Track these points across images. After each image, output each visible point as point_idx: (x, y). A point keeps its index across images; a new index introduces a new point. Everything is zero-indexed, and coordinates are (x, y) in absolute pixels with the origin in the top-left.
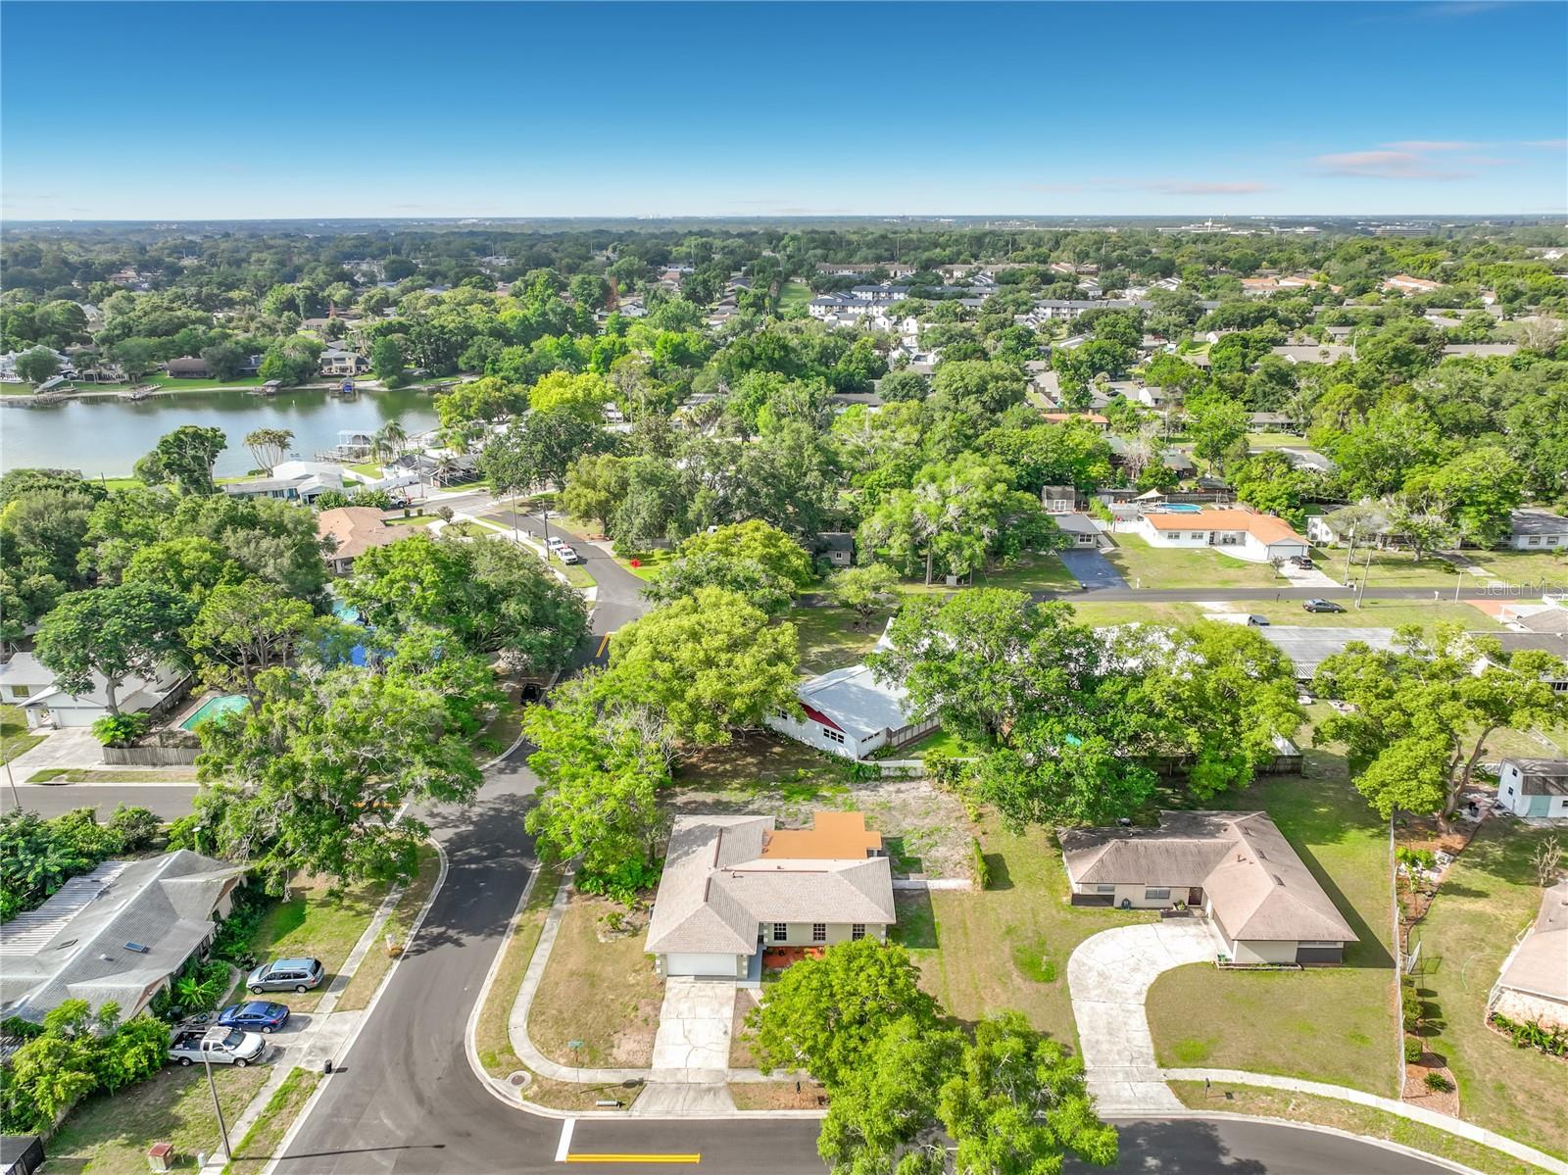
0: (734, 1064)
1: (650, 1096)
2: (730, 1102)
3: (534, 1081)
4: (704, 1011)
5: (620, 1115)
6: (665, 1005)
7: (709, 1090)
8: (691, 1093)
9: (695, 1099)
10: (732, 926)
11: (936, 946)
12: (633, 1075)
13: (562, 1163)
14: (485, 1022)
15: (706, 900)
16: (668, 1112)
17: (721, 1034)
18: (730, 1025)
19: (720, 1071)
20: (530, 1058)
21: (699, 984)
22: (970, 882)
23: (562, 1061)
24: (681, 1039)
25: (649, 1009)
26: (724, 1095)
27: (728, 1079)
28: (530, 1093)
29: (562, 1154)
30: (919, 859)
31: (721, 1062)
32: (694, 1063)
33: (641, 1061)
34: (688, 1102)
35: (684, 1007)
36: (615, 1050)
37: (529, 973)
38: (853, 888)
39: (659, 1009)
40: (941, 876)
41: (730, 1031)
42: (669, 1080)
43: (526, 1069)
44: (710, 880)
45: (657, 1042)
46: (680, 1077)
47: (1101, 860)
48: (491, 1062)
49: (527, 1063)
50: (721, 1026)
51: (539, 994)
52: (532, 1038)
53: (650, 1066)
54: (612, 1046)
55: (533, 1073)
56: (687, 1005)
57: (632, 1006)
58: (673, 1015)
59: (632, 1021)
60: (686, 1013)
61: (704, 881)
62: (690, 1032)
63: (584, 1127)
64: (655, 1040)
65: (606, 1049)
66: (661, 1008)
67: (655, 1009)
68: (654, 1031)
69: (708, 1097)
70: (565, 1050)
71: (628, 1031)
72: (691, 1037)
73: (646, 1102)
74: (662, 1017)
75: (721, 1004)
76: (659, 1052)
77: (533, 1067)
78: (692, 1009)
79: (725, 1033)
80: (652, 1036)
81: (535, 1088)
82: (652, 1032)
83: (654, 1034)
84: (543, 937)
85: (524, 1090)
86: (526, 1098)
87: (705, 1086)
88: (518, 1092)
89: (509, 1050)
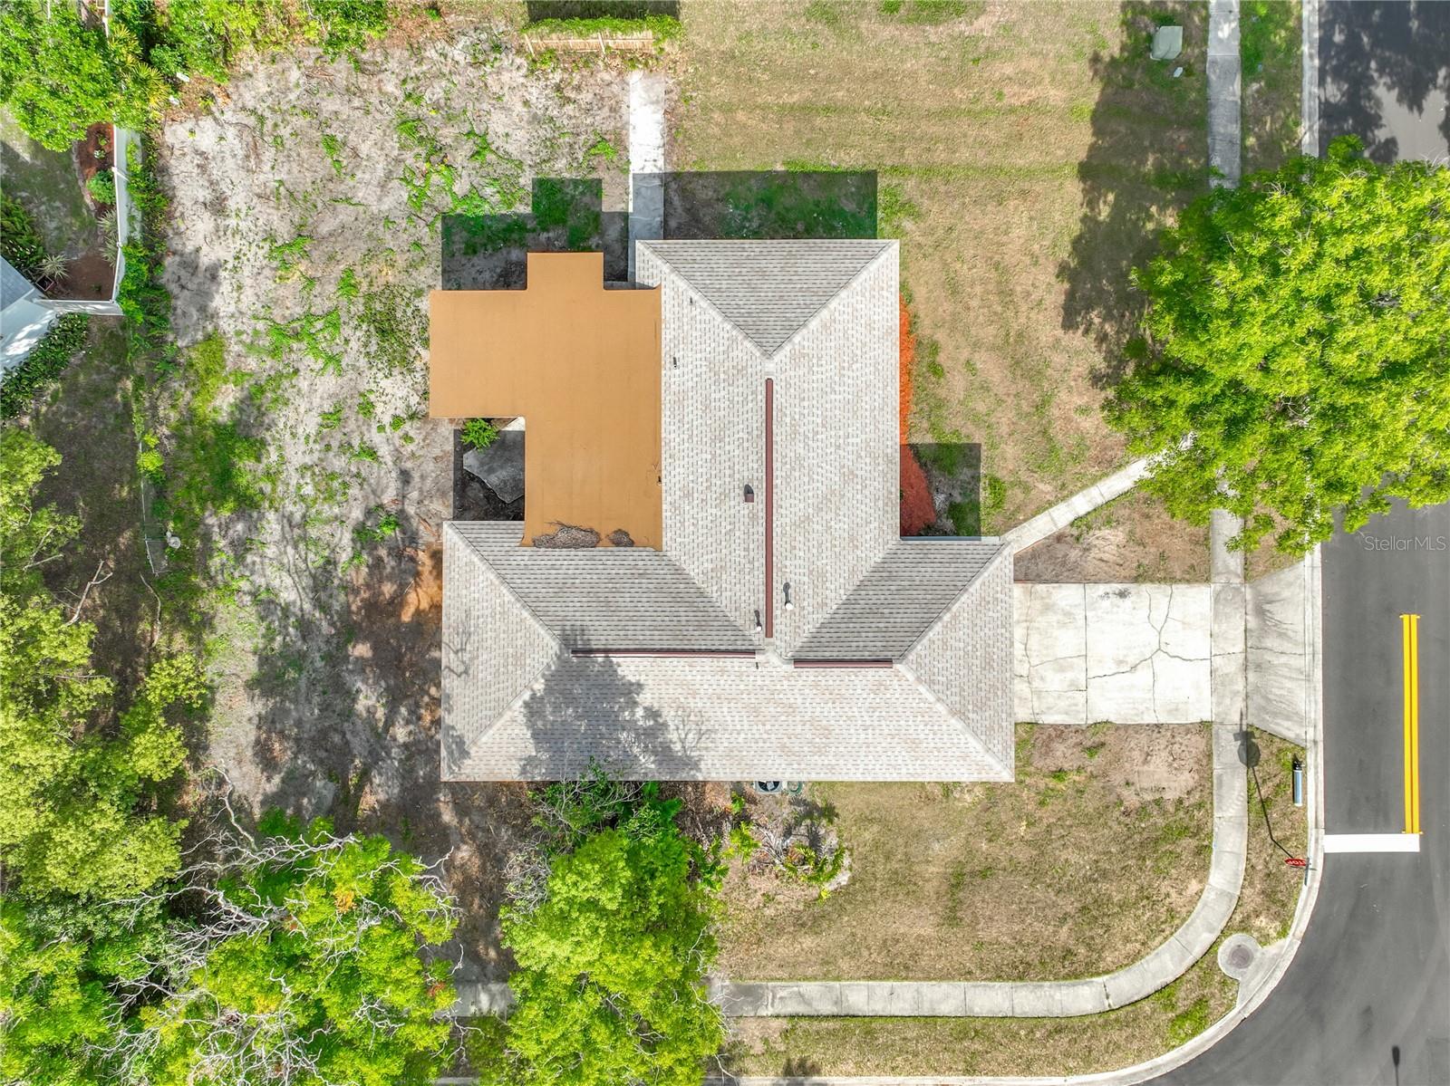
0: (1199, 573)
1: (1275, 715)
2: (1288, 575)
3: (1244, 927)
4: (1067, 642)
5: (1315, 763)
6: (1047, 720)
7: (1261, 612)
8: (1268, 643)
9: (1282, 635)
10: (954, 599)
11: (870, 178)
12: (1228, 750)
13: (1423, 841)
14: (1089, 1061)
15: (888, 661)
16: (1308, 678)
17: (1127, 602)
18: (1102, 588)
19: (1217, 598)
20: (1186, 949)
22: (635, 77)
23: (1194, 886)
24: (1143, 675)
25: (1060, 749)
26: (1269, 587)
27: (1236, 581)
28: (1272, 928)
29: (1407, 842)
30: (540, 184)
31: (1196, 599)
32: (1199, 645)
33: (1198, 742)
34: (1287, 646)
35: (1054, 682)
36: (1170, 795)
37: (946, 1009)
38: (814, 324)
39: (1060, 731)
41: (1118, 587)
42: (1240, 686)
43: (1212, 949)
45: (1150, 719)
46: (1231, 666)
48: (1198, 1015)
49: (1198, 951)
50: (1106, 603)
51: (1020, 972)
52: (1135, 957)
53: (1205, 727)
54: (1158, 802)
55: (1224, 933)
56: (1049, 675)
57: (1052, 783)
58: (1080, 697)
59: (1093, 776)
60: (1070, 675)
61: (810, 673)
62: (1120, 662)
63: (1344, 816)
64: (1141, 725)
65: (1164, 813)
66: (1055, 727)
67: (1059, 736)
68: (1118, 728)
69: (1277, 612)
70: (1165, 887)
71: (1117, 778)
72: (1132, 660)
73: (1288, 718)
74: (1078, 719)
75: (1047, 608)
76: (1175, 710)
77: (1207, 938)
78: (1061, 665)
79: (1122, 595)
80: (1130, 731)
81: (1261, 922)
82: (1122, 732)
83: (1126, 727)
84: (826, 1008)
85: (1265, 940)
86: (1283, 933)
87: (1253, 622)
88: (1272, 949)
89: (1165, 993)
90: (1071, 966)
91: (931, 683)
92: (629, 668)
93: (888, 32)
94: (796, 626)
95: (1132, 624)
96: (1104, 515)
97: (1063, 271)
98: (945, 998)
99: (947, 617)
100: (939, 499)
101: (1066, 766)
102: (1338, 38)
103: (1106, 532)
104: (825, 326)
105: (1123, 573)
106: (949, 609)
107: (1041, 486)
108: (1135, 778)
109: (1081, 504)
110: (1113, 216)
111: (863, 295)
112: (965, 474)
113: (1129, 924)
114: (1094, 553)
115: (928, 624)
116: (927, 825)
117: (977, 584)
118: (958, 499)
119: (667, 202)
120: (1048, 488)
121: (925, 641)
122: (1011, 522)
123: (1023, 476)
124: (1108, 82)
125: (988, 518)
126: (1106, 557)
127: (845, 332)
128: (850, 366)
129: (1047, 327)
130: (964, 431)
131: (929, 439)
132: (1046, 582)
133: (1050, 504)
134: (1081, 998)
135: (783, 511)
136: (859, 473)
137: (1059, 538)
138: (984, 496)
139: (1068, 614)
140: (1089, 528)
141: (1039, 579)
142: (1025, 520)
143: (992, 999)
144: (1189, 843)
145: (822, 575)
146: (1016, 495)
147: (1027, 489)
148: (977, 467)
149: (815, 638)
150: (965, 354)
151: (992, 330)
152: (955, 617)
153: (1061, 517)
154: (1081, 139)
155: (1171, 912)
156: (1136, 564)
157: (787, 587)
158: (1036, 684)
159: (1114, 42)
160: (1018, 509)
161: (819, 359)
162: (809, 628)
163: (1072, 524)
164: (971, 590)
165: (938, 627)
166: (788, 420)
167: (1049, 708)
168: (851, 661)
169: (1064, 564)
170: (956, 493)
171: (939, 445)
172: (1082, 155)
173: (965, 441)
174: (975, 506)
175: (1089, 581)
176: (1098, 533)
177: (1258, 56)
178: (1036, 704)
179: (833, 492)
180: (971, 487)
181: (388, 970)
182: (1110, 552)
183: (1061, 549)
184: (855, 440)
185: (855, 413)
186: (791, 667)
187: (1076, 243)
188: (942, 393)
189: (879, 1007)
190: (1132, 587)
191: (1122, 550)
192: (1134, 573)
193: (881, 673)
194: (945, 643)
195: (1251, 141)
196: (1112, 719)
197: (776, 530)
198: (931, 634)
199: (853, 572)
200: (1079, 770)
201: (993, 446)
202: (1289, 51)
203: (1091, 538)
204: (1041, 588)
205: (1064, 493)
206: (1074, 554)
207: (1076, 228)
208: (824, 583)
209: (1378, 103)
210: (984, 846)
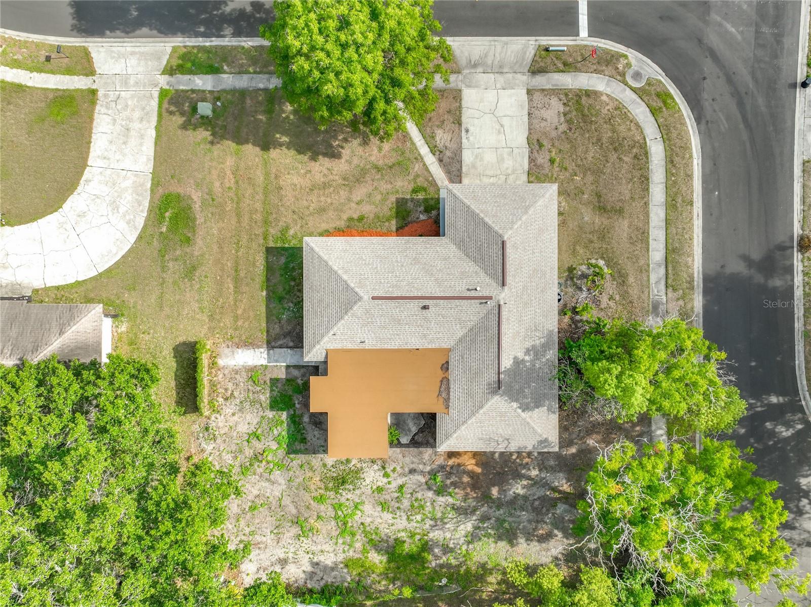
0: (457, 95)
1: (523, 59)
2: (457, 53)
3: (623, 75)
4: (490, 157)
5: (545, 41)
6: (526, 167)
7: (475, 66)
8: (490, 62)
9: (486, 56)
10: (473, 212)
11: (269, 250)
12: (541, 81)
14: (686, 148)
15: (503, 243)
16: (506, 43)
17: (471, 129)
18: (464, 140)
19: (469, 86)
20: (634, 102)
22: (221, 362)
23: (604, 98)
24: (506, 121)
25: (540, 161)
26: (463, 62)
27: (461, 77)
28: (623, 61)
30: (272, 408)
31: (469, 96)
32: (491, 95)
33: (537, 96)
34: (491, 53)
35: (509, 163)
36: (562, 109)
37: (662, 215)
38: (345, 277)
39: (532, 160)
40: (252, 372)
41: (464, 133)
42: (510, 76)
43: (633, 90)
44: (503, 284)
45: (526, 118)
46: (501, 79)
47: (61, 333)
48: (664, 96)
49: (634, 96)
50: (471, 138)
51: (645, 180)
52: (638, 126)
53: (529, 92)
54: (565, 115)
55: (626, 84)
56: (505, 165)
57: (556, 164)
58: (516, 151)
59: (553, 145)
60: (505, 156)
61: (509, 279)
62: (499, 132)
63: (571, 28)
64: (529, 122)
65: (570, 112)
66: (530, 163)
67: (534, 161)
68: (530, 133)
69: (475, 58)
70: (605, 111)
71: (554, 134)
72: (498, 127)
73: (525, 53)
74: (526, 152)
75: (474, 166)
76: (522, 106)
77: (628, 92)
78: (501, 160)
79: (467, 131)
80: (531, 127)
81: (620, 67)
82: (532, 131)
83: (530, 129)
84: (662, 271)
85: (629, 65)
86: (626, 57)
87: (480, 69)
88: (633, 62)
89: (654, 112)
90: (642, 155)
91: (513, 223)
92: (507, 363)
93: (199, 242)
94: (486, 285)
95: (481, 127)
96: (429, 139)
97: (314, 158)
98: (657, 215)
99: (482, 215)
100: (422, 217)
101: (548, 158)
102: (202, 29)
103: (438, 139)
104: (346, 272)
105: (457, 130)
106: (478, 214)
107: (416, 169)
108: (553, 126)
109: (424, 150)
110: (287, 135)
111: (331, 254)
112: (410, 205)
113: (622, 128)
114: (448, 144)
115: (485, 224)
116: (576, 223)
117: (466, 201)
118: (422, 208)
119: (281, 347)
120: (417, 166)
121: (493, 225)
122: (434, 183)
123: (411, 177)
124: (223, 137)
125: (432, 194)
126: (449, 139)
127: (348, 262)
128: (364, 260)
129: (340, 166)
130: (390, 206)
131: (394, 222)
132: (461, 167)
133: (424, 165)
134: (657, 151)
135: (433, 291)
136: (414, 256)
137: (440, 161)
138: (421, 196)
139: (477, 157)
140: (436, 146)
141: (460, 170)
142: (432, 177)
143: (657, 193)
144: (584, 100)
145: (462, 273)
146: (420, 182)
147: (417, 176)
148: (407, 200)
149: (492, 276)
150: (353, 205)
151: (342, 192)
152: (482, 211)
153: (430, 160)
154: (251, 150)
155: (617, 108)
156: (453, 125)
157: (468, 290)
158: (509, 171)
159: (204, 134)
160: (427, 180)
161: (361, 275)
162: (488, 280)
163: (434, 154)
164: (469, 204)
165: (487, 219)
166: (391, 289)
167: (521, 166)
168: (503, 259)
169: (453, 159)
170: (420, 209)
171: (397, 217)
172: (258, 149)
173: (394, 205)
174: (426, 200)
175: (461, 146)
176: (438, 142)
177: (211, 67)
178: (519, 172)
179: (424, 268)
180: (417, 203)
181: (648, 472)
182: (447, 137)
183: (446, 160)
184: (399, 258)
185: (386, 258)
186: (506, 287)
187: (300, 152)
188: (372, 216)
189: (662, 246)
190: (464, 126)
191: (446, 131)
192: (457, 125)
193: (508, 246)
194: (494, 216)
195: (251, 70)
196: (526, 136)
197: (442, 294)
198: (490, 223)
199: (460, 259)
200: (550, 152)
201: (397, 192)
202: (209, 52)
203: (440, 145)
204: (464, 169)
205: (419, 158)
206: (448, 153)
207: (292, 152)
208: (466, 272)
209: (234, 10)
210: (586, 196)
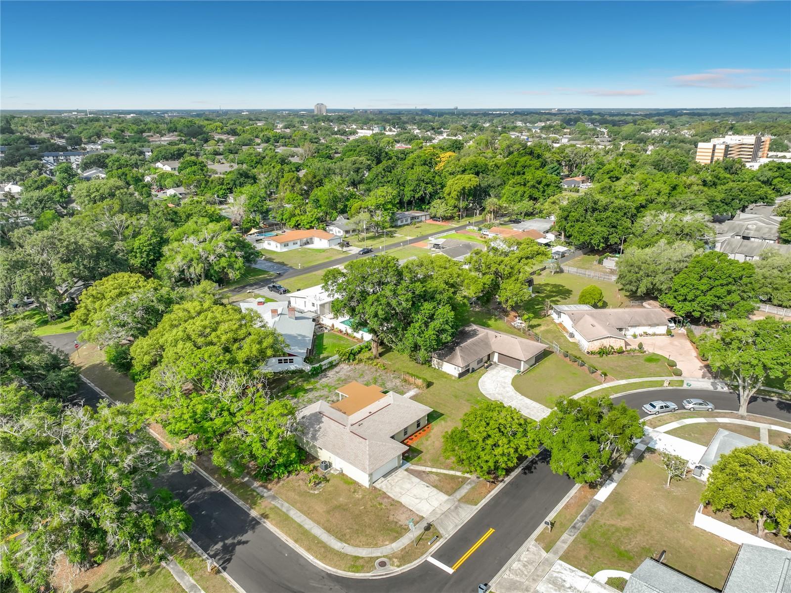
0: (449, 493)
1: (441, 526)
3: (390, 559)
4: (407, 486)
5: (443, 540)
6: (389, 494)
7: (456, 508)
8: (453, 513)
9: (457, 514)
11: (442, 414)
12: (423, 525)
13: (454, 573)
14: (323, 558)
16: (456, 526)
17: (427, 488)
18: (425, 483)
19: (448, 500)
20: (371, 553)
21: (389, 478)
23: (387, 543)
24: (418, 501)
25: (386, 500)
26: (462, 505)
27: (456, 500)
28: (397, 563)
29: (450, 571)
31: (444, 497)
32: (436, 504)
33: (417, 518)
34: (456, 517)
35: (398, 489)
36: (400, 523)
37: (307, 526)
39: (389, 497)
41: (428, 485)
42: (438, 516)
43: (378, 558)
44: (352, 432)
45: (411, 508)
46: (440, 512)
48: (357, 568)
49: (374, 555)
50: (422, 486)
51: (329, 531)
52: (358, 546)
53: (423, 518)
54: (396, 522)
55: (384, 556)
57: (377, 505)
58: (400, 495)
59: (387, 509)
60: (402, 491)
62: (415, 496)
63: (438, 555)
64: (408, 508)
65: (396, 525)
69: (460, 510)
70: (381, 539)
71: (392, 513)
72: (418, 497)
73: (444, 529)
75: (409, 479)
76: (417, 510)
77: (379, 555)
78: (402, 488)
80: (404, 507)
81: (395, 560)
82: (402, 506)
84: (284, 510)
85: (393, 565)
86: (398, 567)
87: (452, 508)
88: (392, 568)
89: (357, 558)
90: (341, 538)
91: (370, 447)
92: (325, 419)
95: (424, 492)
96: (437, 474)
98: (309, 524)
101: (383, 504)
103: (435, 476)
105: (432, 484)
107: (429, 463)
108: (396, 515)
109: (434, 470)
112: (415, 454)
113: (364, 539)
114: (429, 477)
118: (410, 456)
122: (416, 464)
123: (427, 460)
125: (413, 461)
126: (431, 480)
128: (407, 414)
132: (413, 475)
133: (428, 466)
134: (336, 545)
136: (392, 424)
137: (424, 471)
138: (416, 459)
139: (412, 482)
140: (432, 474)
144: (396, 535)
146: (422, 462)
147: (426, 462)
148: (419, 454)
153: (428, 469)
155: (376, 544)
156: (435, 484)
160: (420, 463)
163: (429, 471)
167: (391, 493)
169: (420, 475)
173: (421, 450)
175: (423, 481)
179: (385, 422)
183: (422, 473)
186: (349, 431)
189: (294, 517)
190: (431, 487)
191: (435, 481)
192: (434, 486)
198: (378, 442)
200: (385, 506)
201: (426, 453)
203: (430, 475)
204: (411, 476)
205: (432, 467)
206: (424, 475)
